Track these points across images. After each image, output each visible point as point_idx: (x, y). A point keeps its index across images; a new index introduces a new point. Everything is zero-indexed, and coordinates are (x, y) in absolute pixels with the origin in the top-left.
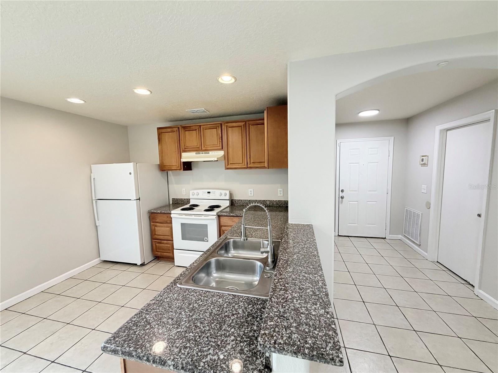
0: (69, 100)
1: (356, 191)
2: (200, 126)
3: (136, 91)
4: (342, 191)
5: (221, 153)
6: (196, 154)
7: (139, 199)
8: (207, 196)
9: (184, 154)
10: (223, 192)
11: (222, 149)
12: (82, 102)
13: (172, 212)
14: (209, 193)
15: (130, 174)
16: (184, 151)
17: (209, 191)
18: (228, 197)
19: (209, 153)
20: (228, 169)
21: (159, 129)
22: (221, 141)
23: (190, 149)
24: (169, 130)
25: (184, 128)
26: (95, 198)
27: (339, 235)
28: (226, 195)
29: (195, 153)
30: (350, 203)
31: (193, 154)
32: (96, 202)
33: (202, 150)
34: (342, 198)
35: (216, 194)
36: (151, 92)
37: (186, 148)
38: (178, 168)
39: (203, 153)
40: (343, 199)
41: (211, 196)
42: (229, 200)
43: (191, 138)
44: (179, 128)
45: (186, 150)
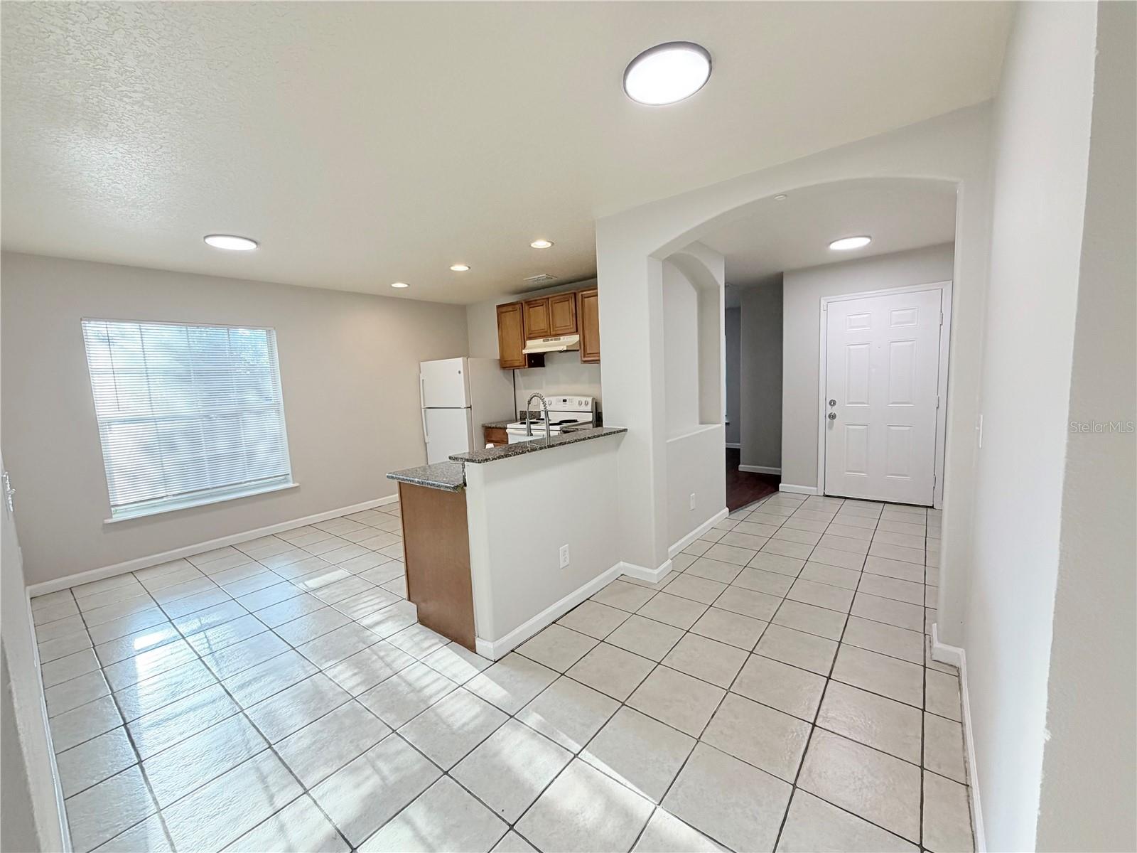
0: (393, 285)
1: (864, 403)
2: (548, 299)
3: (452, 268)
4: (833, 403)
5: (575, 338)
6: (544, 341)
7: (470, 407)
8: (561, 406)
9: (529, 343)
10: (583, 399)
11: (577, 331)
12: (406, 286)
13: (508, 426)
14: (565, 401)
15: (460, 372)
16: (530, 338)
17: (565, 398)
18: (589, 408)
19: (559, 340)
20: (585, 362)
21: (499, 307)
22: (574, 319)
23: (536, 335)
24: (510, 308)
25: (529, 303)
26: (424, 405)
27: (826, 494)
28: (587, 404)
29: (542, 340)
30: (848, 428)
31: (540, 341)
32: (425, 411)
33: (551, 335)
34: (832, 417)
35: (574, 403)
36: (469, 268)
37: (531, 334)
38: (521, 364)
39: (552, 340)
40: (835, 420)
41: (568, 406)
42: (592, 412)
43: (538, 317)
44: (522, 304)
45: (531, 336)
